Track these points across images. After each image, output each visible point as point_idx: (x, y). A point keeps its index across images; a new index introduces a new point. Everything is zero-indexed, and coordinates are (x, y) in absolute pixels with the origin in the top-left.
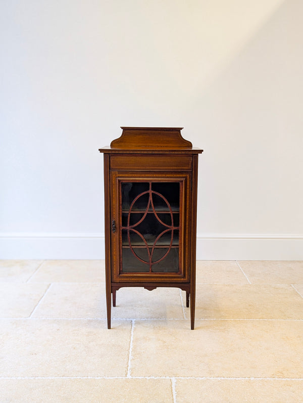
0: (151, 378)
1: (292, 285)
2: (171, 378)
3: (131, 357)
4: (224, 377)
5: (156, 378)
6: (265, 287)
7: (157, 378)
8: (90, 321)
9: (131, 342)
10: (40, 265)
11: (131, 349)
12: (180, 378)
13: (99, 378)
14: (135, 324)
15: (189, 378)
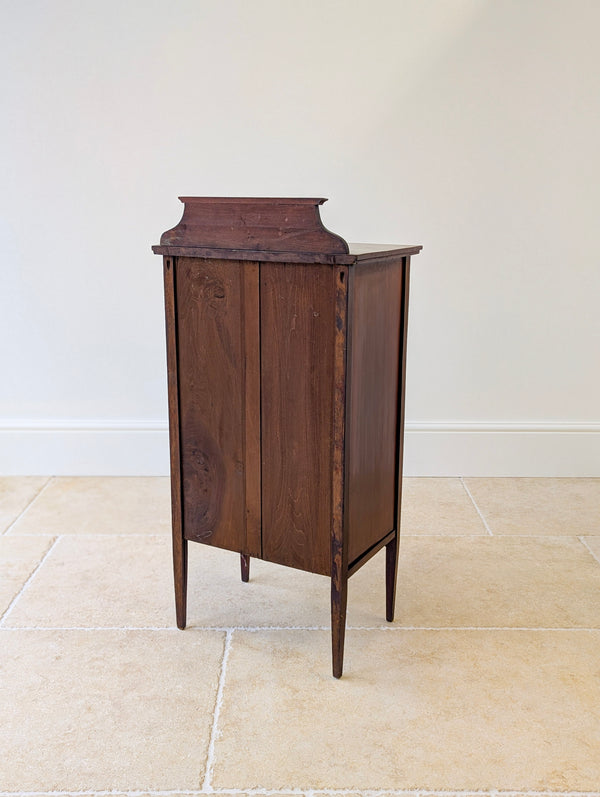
0: (258, 791)
1: (582, 538)
2: (306, 793)
3: (216, 732)
4: (428, 790)
5: (269, 794)
6: (522, 544)
7: (274, 792)
8: (131, 634)
9: (221, 690)
10: (40, 490)
11: (217, 710)
12: (326, 791)
13: (138, 793)
14: (234, 641)
15: (347, 791)
